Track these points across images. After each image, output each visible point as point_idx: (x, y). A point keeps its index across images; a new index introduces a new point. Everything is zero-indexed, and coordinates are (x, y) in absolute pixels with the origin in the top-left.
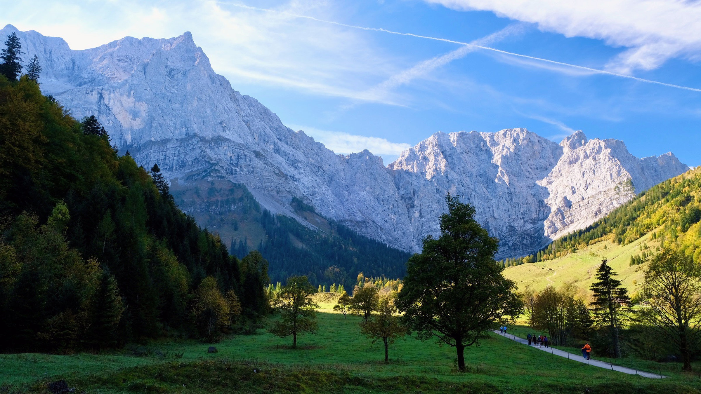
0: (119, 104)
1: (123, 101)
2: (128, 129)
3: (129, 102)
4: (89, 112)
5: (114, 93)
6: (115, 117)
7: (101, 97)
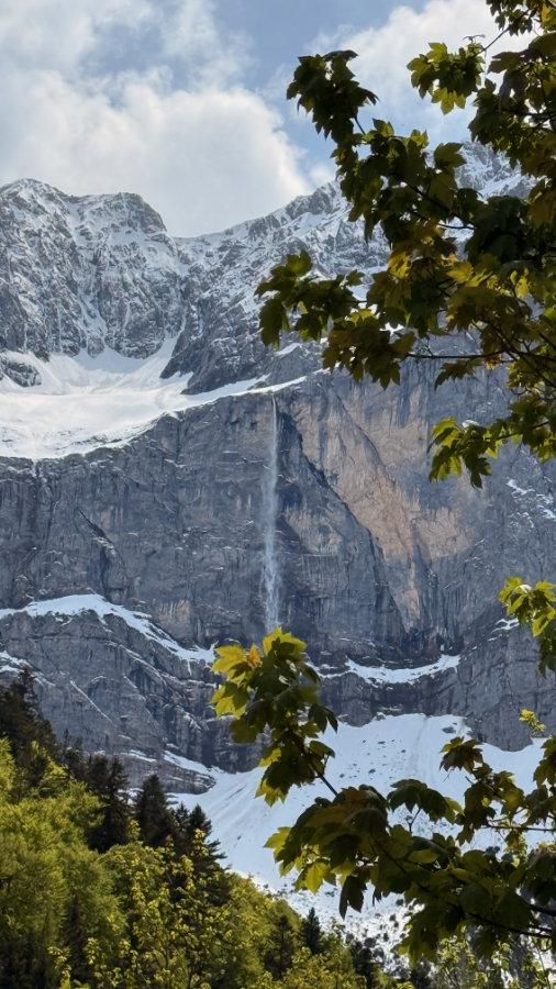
0: (362, 453)
1: (381, 440)
2: (404, 561)
3: (404, 442)
4: (244, 501)
5: (340, 408)
6: (349, 514)
7: (289, 431)
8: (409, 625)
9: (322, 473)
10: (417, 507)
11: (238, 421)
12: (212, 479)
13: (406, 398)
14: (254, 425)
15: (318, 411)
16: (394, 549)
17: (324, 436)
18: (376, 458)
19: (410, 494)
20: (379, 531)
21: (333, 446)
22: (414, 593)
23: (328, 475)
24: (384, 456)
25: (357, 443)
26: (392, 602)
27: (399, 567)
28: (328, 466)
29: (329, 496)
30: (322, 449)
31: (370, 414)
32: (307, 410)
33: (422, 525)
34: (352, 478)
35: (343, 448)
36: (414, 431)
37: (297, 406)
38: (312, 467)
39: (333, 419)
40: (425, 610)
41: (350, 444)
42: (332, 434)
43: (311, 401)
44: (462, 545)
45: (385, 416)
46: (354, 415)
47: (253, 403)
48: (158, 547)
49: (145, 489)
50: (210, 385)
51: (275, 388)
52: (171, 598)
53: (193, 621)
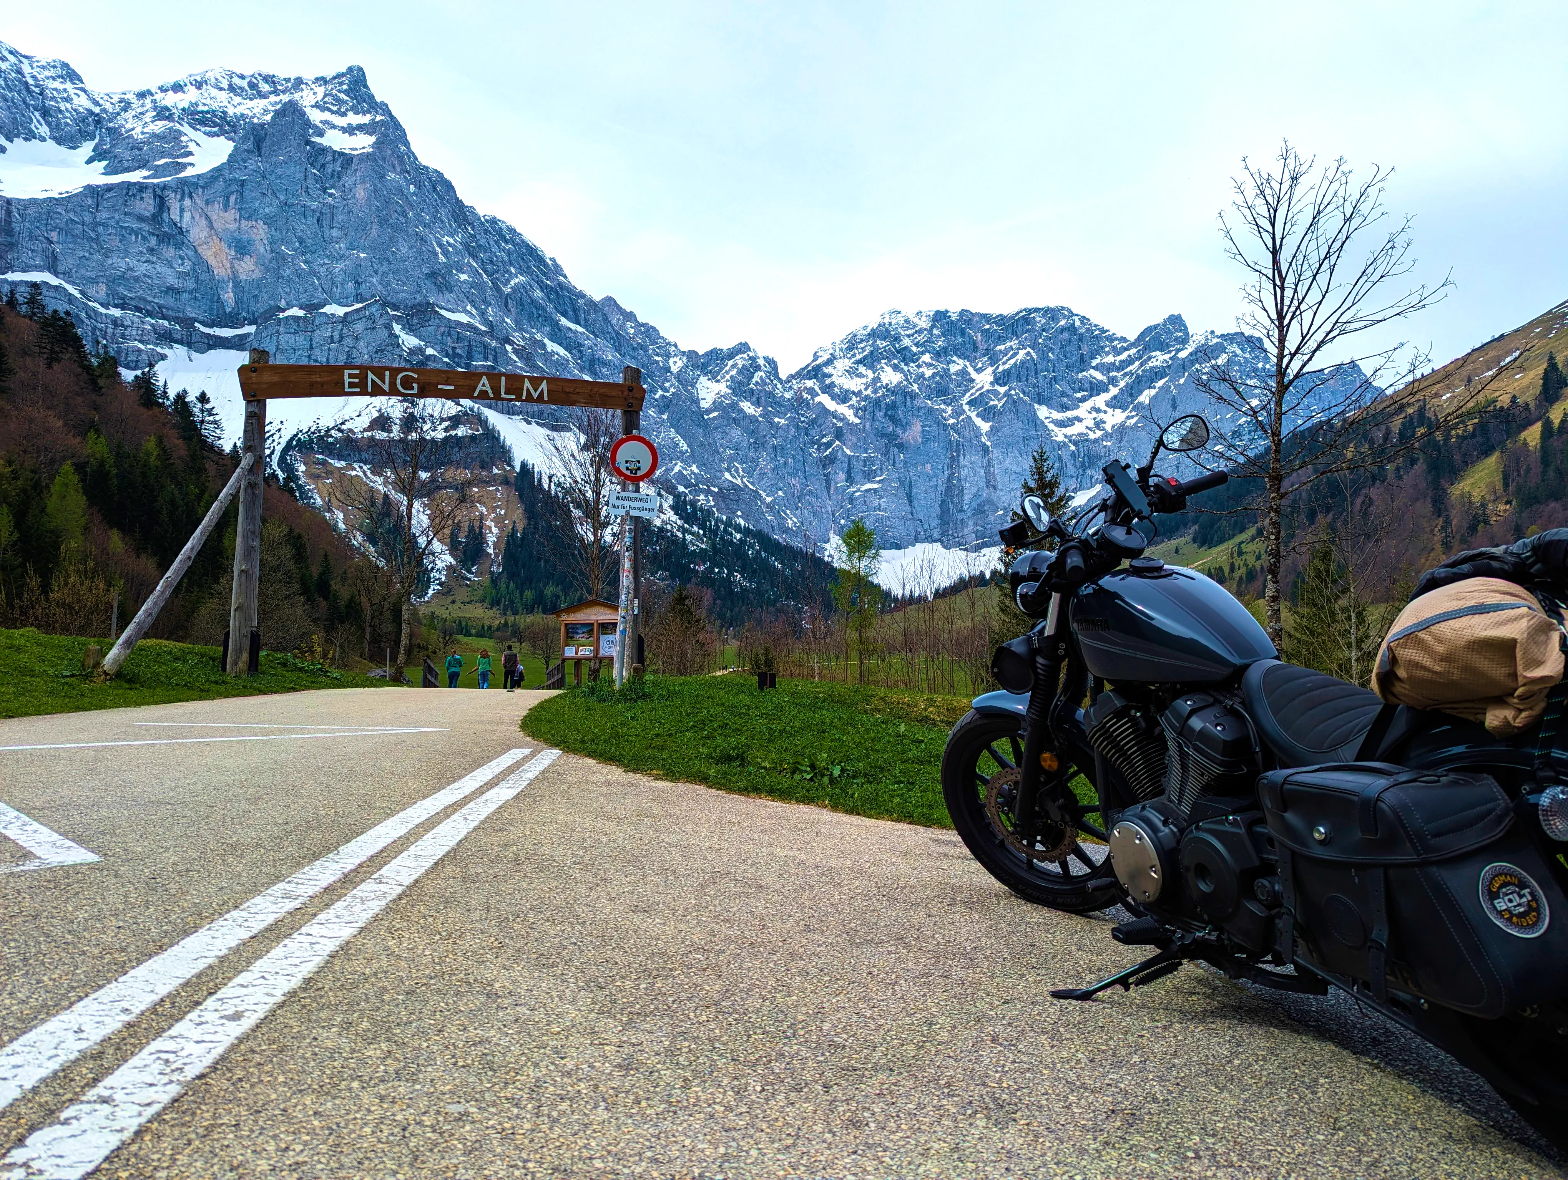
1: (214, 218)
2: (226, 279)
3: (226, 220)
4: (137, 237)
5: (191, 197)
7: (162, 205)
8: (228, 310)
9: (181, 228)
10: (233, 253)
11: (134, 195)
12: (118, 223)
13: (228, 198)
14: (142, 198)
15: (179, 197)
16: (221, 272)
17: (182, 210)
18: (211, 227)
19: (229, 246)
20: (212, 262)
21: (187, 215)
22: (232, 295)
23: (184, 230)
24: (215, 225)
25: (200, 216)
26: (219, 298)
27: (223, 281)
28: (184, 226)
29: (185, 241)
30: (181, 217)
32: (173, 195)
33: (235, 261)
34: (198, 233)
35: (193, 218)
36: (232, 214)
37: (166, 192)
38: (175, 225)
39: (187, 202)
40: (237, 303)
41: (197, 217)
42: (186, 210)
43: (176, 192)
44: (257, 275)
45: (216, 205)
46: (198, 202)
47: (141, 187)
48: (87, 254)
49: (78, 223)
50: (115, 172)
51: (155, 181)
52: (94, 281)
53: (108, 295)
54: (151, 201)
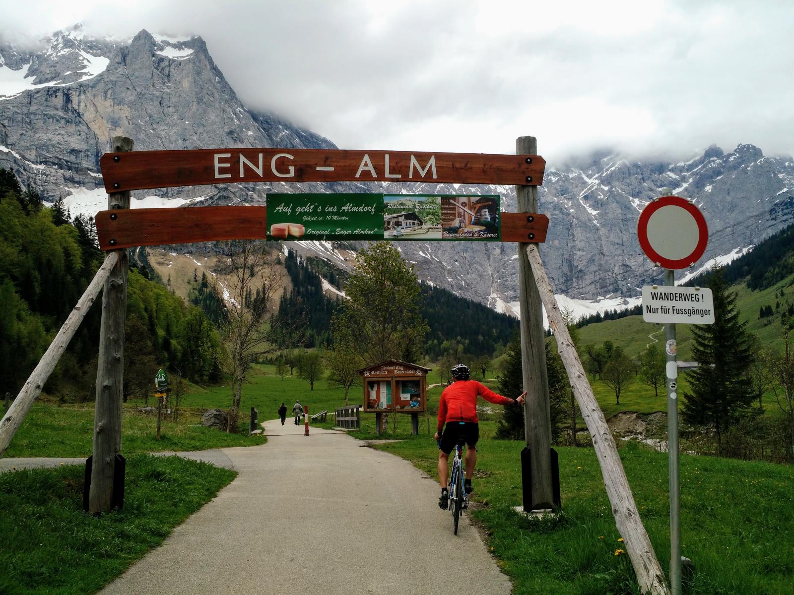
0: (92, 109)
1: (98, 105)
2: (106, 142)
3: (106, 106)
4: (53, 120)
5: (85, 93)
6: (88, 126)
7: (68, 99)
9: (79, 113)
10: (110, 126)
11: (51, 94)
12: (42, 112)
13: (106, 92)
14: (56, 96)
15: (78, 94)
16: (103, 138)
17: (79, 102)
20: (97, 132)
21: (82, 104)
23: (81, 114)
24: (99, 109)
25: (90, 105)
27: (104, 143)
28: (81, 111)
29: (82, 121)
31: (94, 96)
32: (74, 93)
33: (111, 131)
34: (88, 116)
35: (86, 106)
36: (109, 102)
37: (70, 92)
38: (75, 111)
39: (83, 97)
41: (88, 105)
42: (82, 101)
43: (76, 91)
45: (100, 97)
46: (89, 96)
47: (57, 90)
48: (24, 132)
49: (19, 114)
50: (40, 82)
51: (64, 85)
52: (28, 148)
53: (36, 156)
54: (61, 98)
